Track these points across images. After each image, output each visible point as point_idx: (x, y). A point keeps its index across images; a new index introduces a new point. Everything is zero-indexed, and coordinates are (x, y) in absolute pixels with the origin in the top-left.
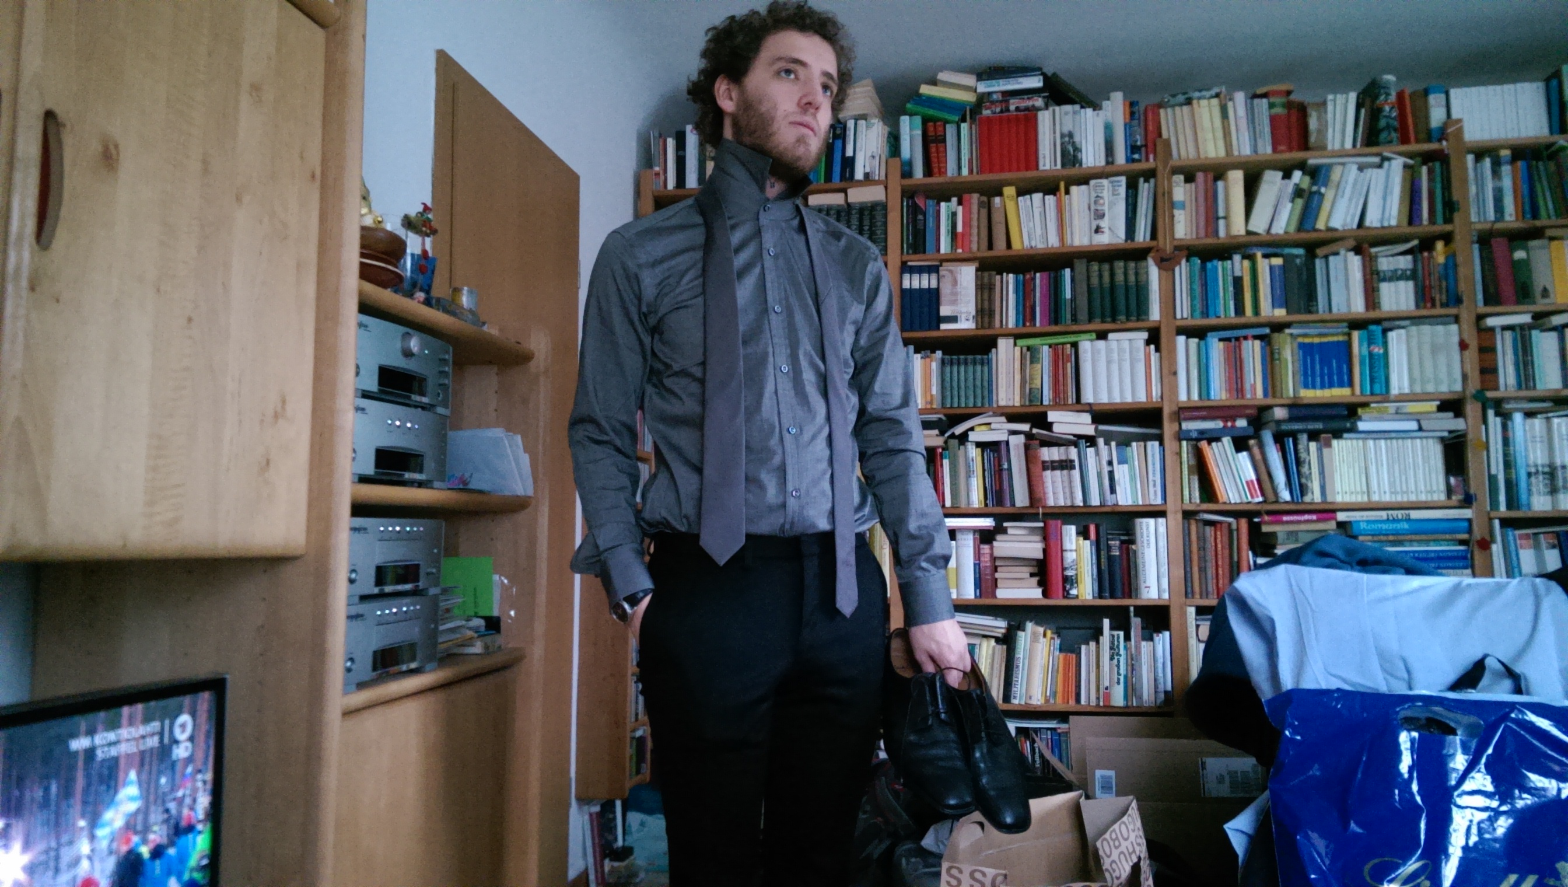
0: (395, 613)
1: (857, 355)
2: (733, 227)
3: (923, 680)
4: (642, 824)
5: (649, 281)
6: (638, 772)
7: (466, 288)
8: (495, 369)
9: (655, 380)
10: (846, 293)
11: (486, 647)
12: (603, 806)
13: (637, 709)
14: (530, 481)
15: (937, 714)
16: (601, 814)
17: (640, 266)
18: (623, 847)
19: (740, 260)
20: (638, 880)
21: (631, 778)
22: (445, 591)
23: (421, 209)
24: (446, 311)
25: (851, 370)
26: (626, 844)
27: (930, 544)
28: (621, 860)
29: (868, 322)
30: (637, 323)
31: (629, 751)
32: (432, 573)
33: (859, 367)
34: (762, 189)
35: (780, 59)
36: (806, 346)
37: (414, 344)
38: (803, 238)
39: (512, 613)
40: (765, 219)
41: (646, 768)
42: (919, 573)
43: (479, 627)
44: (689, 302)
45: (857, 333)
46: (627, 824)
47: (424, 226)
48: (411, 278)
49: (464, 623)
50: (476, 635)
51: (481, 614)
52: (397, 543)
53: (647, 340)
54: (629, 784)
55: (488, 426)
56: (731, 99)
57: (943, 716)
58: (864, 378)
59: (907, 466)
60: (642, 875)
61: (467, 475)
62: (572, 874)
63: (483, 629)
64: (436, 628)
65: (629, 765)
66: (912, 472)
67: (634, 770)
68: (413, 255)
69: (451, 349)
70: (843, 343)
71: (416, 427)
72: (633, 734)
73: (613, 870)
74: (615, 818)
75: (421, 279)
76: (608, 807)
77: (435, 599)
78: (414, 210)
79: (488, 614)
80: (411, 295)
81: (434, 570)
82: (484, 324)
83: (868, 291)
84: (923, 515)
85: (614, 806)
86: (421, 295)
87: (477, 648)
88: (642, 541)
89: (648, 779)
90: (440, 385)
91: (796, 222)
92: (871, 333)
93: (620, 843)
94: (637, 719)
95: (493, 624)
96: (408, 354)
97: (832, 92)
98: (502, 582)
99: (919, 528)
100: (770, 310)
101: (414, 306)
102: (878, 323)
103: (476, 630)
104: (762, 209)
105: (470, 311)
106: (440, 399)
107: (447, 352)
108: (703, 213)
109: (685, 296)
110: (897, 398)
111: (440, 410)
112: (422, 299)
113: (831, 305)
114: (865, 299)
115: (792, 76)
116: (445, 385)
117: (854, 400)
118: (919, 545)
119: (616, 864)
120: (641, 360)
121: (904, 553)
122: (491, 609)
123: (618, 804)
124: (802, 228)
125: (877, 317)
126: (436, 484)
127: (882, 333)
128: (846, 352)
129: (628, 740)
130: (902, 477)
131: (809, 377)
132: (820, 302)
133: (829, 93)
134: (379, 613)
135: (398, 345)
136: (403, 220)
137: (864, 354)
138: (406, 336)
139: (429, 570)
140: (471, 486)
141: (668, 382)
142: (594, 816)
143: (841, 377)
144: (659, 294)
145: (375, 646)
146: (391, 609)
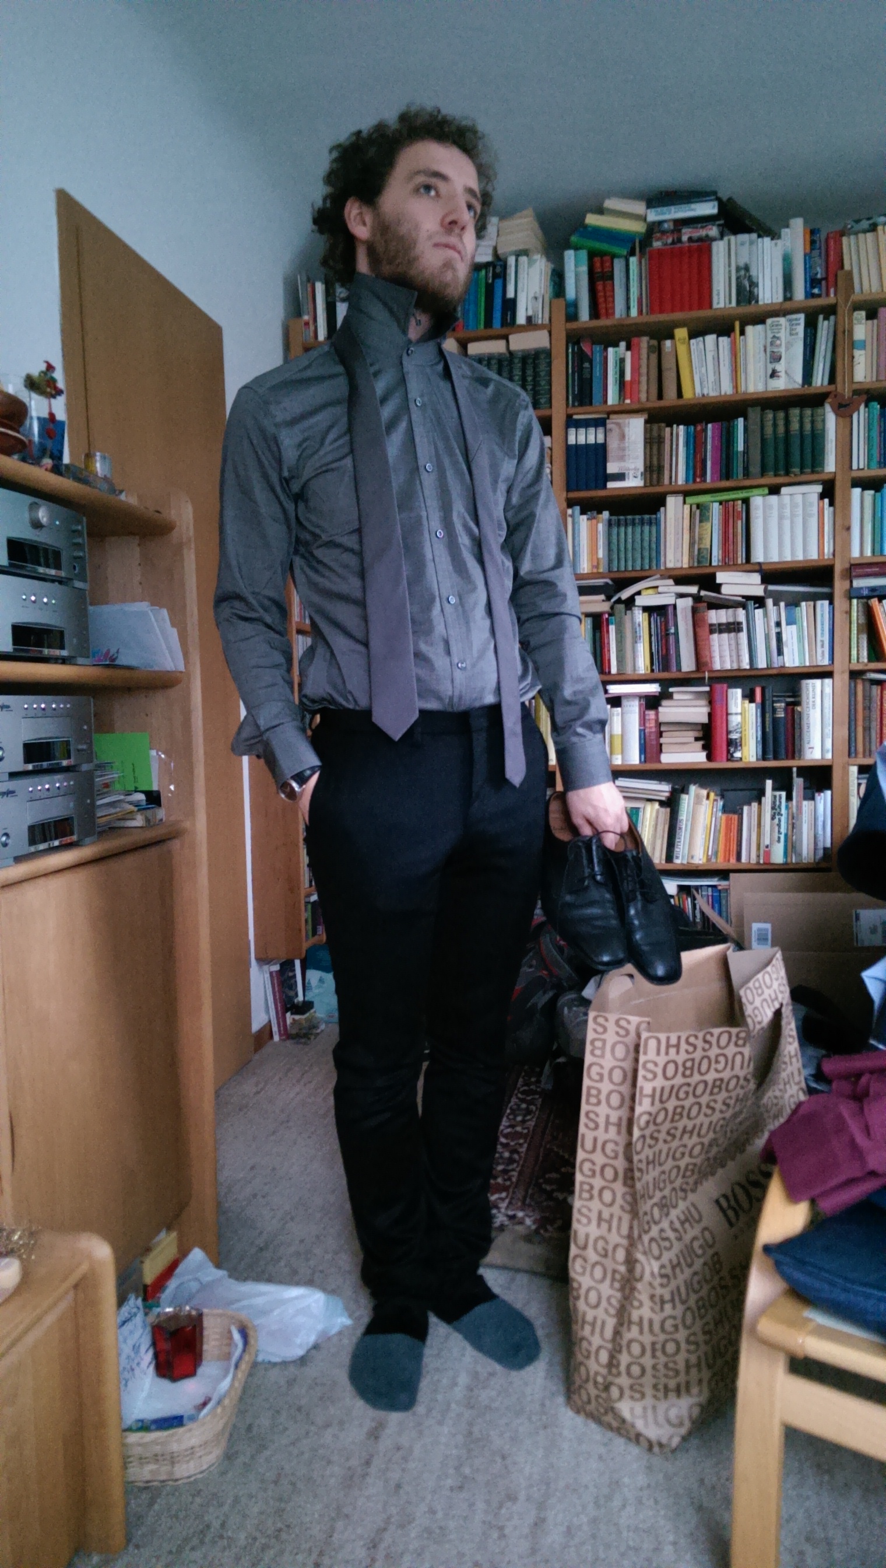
0: (48, 790)
1: (510, 514)
2: (376, 374)
3: (580, 844)
4: (321, 980)
5: (289, 441)
6: (314, 933)
7: (98, 454)
8: (136, 540)
9: (302, 550)
10: (496, 448)
11: (148, 820)
12: (282, 965)
14: (180, 655)
15: (593, 876)
16: (281, 972)
17: (276, 425)
18: (304, 1001)
19: (387, 412)
20: (319, 1031)
21: (307, 940)
22: (101, 767)
23: (43, 367)
24: (78, 479)
25: (504, 533)
26: (306, 999)
27: (585, 708)
28: (303, 1013)
29: (520, 477)
30: (278, 489)
31: (306, 914)
32: (83, 750)
33: (511, 528)
34: (405, 331)
35: (418, 172)
36: (459, 509)
37: (43, 515)
38: (449, 385)
39: (172, 787)
40: (409, 365)
42: (575, 739)
43: (139, 801)
44: (334, 466)
45: (509, 491)
46: (307, 981)
47: (49, 386)
48: (40, 443)
49: (122, 797)
50: (136, 809)
51: (141, 788)
52: (43, 720)
53: (290, 507)
54: (305, 945)
55: (134, 600)
56: (364, 224)
57: (599, 878)
58: (518, 537)
59: (562, 630)
60: (323, 1027)
61: (113, 651)
62: (256, 1026)
63: (144, 803)
64: (93, 804)
65: (305, 928)
66: (567, 636)
67: (310, 933)
68: (39, 419)
69: (85, 519)
70: (496, 504)
71: (53, 602)
72: (307, 900)
73: (294, 1022)
74: (294, 976)
75: (49, 444)
76: (287, 966)
77: (90, 776)
78: (36, 369)
79: (146, 788)
80: (36, 462)
81: (87, 747)
82: (121, 492)
83: (520, 442)
84: (580, 680)
85: (294, 965)
86: (48, 462)
87: (139, 821)
88: (303, 718)
90: (75, 558)
91: (440, 367)
92: (523, 489)
93: (300, 998)
95: (154, 798)
96: (37, 525)
97: (475, 213)
98: (160, 757)
99: (575, 693)
100: (422, 469)
101: (40, 474)
102: (530, 476)
103: (137, 804)
104: (405, 355)
105: (105, 479)
106: (76, 572)
107: (79, 522)
108: (343, 361)
109: (329, 458)
110: (550, 559)
111: (78, 584)
112: (49, 466)
113: (482, 461)
114: (517, 453)
115: (433, 193)
116: (80, 558)
117: (509, 564)
118: (573, 711)
119: (297, 1017)
120: (284, 527)
121: (559, 720)
122: (150, 784)
123: (297, 963)
124: (447, 374)
125: (528, 472)
126: (80, 660)
127: (537, 488)
128: (499, 512)
129: (302, 906)
130: (557, 641)
131: (464, 540)
132: (470, 459)
133: (472, 214)
134: (30, 789)
135: (27, 516)
136: (25, 381)
137: (516, 514)
138: (33, 507)
139: (80, 747)
140: (117, 662)
141: (319, 553)
142: (274, 974)
143: (495, 538)
144: (300, 456)
145: (30, 821)
146: (43, 785)
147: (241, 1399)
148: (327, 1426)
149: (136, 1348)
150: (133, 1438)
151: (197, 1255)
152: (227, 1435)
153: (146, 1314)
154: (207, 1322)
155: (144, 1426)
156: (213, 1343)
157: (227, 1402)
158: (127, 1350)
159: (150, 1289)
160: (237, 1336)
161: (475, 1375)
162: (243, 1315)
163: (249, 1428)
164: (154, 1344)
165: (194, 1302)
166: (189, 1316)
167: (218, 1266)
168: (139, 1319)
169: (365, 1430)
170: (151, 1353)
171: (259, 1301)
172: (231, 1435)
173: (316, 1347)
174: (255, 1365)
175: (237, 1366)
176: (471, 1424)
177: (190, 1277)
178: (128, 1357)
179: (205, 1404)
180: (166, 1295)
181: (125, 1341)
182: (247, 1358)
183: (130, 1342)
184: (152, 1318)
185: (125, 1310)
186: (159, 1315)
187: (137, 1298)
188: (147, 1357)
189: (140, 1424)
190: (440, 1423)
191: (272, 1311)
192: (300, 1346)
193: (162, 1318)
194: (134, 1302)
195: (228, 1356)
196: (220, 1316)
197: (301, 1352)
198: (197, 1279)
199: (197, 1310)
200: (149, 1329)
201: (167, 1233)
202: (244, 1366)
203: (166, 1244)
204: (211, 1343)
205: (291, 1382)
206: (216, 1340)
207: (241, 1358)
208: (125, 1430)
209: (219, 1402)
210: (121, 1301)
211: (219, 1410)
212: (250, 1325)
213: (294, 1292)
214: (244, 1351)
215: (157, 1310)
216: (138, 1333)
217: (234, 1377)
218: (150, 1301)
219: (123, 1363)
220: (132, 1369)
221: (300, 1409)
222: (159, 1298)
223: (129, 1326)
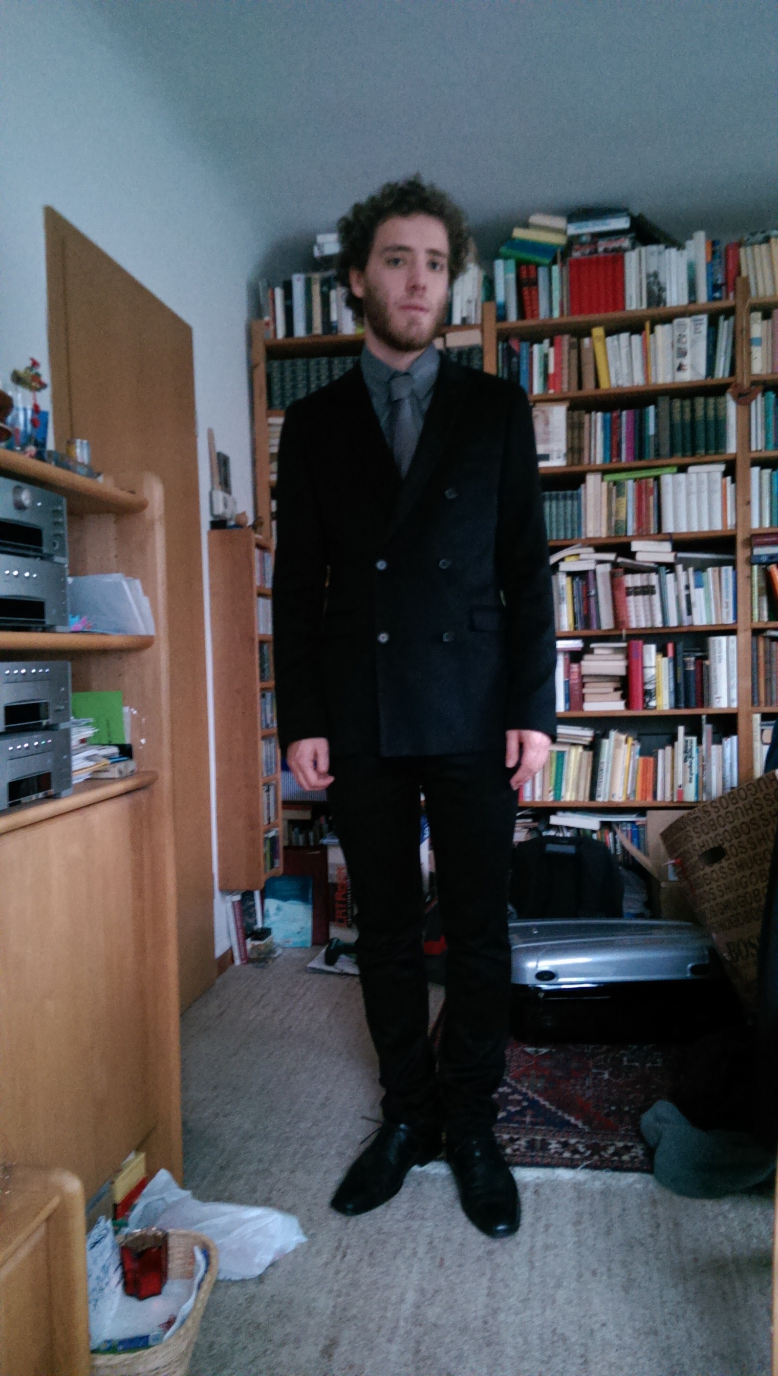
0: (27, 748)
4: (279, 909)
6: (272, 866)
7: (78, 440)
8: (112, 518)
11: (120, 772)
12: (243, 897)
13: (269, 814)
14: (151, 622)
16: (242, 902)
18: (262, 929)
20: (276, 955)
21: (265, 872)
23: (29, 363)
24: (59, 464)
26: (267, 925)
28: (261, 939)
31: (264, 849)
32: (60, 710)
35: (387, 249)
37: (25, 497)
39: (143, 741)
41: (279, 863)
43: (113, 754)
46: (265, 909)
47: (34, 380)
48: (26, 432)
49: (97, 751)
50: (109, 762)
51: (114, 742)
52: (24, 684)
54: (264, 878)
55: (110, 571)
56: (361, 285)
60: (279, 951)
61: (91, 619)
62: (219, 952)
63: (117, 756)
64: (69, 759)
65: (263, 862)
67: (268, 867)
68: (24, 410)
69: (65, 501)
71: (35, 576)
72: (266, 835)
73: (254, 947)
74: (254, 906)
75: (34, 433)
76: (247, 896)
77: (67, 733)
78: (22, 366)
79: (121, 742)
80: (21, 449)
81: (62, 707)
82: (98, 475)
85: (254, 895)
86: (32, 449)
87: (113, 773)
89: (281, 871)
90: (55, 536)
93: (259, 925)
94: (269, 823)
95: (126, 751)
96: (20, 506)
98: (132, 713)
101: (24, 459)
103: (108, 757)
105: (85, 463)
106: (57, 548)
107: (61, 504)
111: (58, 559)
112: (34, 453)
116: (59, 535)
119: (257, 943)
122: (123, 738)
123: (257, 894)
126: (60, 628)
129: (262, 841)
133: (438, 268)
134: (11, 748)
135: (11, 498)
136: (12, 376)
138: (17, 490)
139: (58, 707)
140: (95, 629)
142: (236, 904)
145: (9, 779)
146: (22, 744)
147: (204, 1317)
148: (283, 1344)
149: (105, 1269)
150: (101, 1360)
151: (163, 1176)
152: (190, 1355)
153: (116, 1232)
154: (172, 1242)
155: (113, 1347)
156: (179, 1262)
157: (189, 1323)
158: (96, 1271)
159: (119, 1208)
160: (199, 1257)
161: (422, 1291)
162: (206, 1234)
163: (211, 1346)
164: (122, 1264)
165: (160, 1222)
166: (155, 1237)
167: (183, 1186)
168: (109, 1240)
169: (320, 1348)
170: (119, 1272)
171: (221, 1221)
172: (194, 1355)
173: (273, 1265)
174: (217, 1283)
175: (199, 1286)
176: (418, 1342)
177: (156, 1197)
178: (98, 1278)
179: (169, 1324)
180: (135, 1214)
181: (95, 1262)
182: (209, 1278)
183: (101, 1264)
184: (121, 1238)
185: (96, 1233)
186: (127, 1236)
187: (107, 1220)
188: (115, 1278)
189: (108, 1345)
190: (390, 1341)
191: (232, 1231)
192: (259, 1265)
193: (130, 1239)
194: (105, 1224)
195: (191, 1275)
196: (184, 1236)
197: (258, 1272)
198: (163, 1199)
199: (163, 1231)
200: (117, 1250)
201: (136, 1155)
202: (205, 1286)
203: (135, 1165)
204: (175, 1263)
205: (251, 1299)
206: (181, 1259)
207: (202, 1280)
208: (94, 1352)
209: (183, 1322)
210: (91, 1224)
211: (182, 1332)
212: (211, 1246)
213: (254, 1212)
214: (206, 1271)
215: (126, 1230)
216: (107, 1254)
217: (197, 1297)
218: (119, 1220)
219: (92, 1284)
220: (102, 1290)
221: (258, 1327)
222: (128, 1216)
223: (99, 1247)
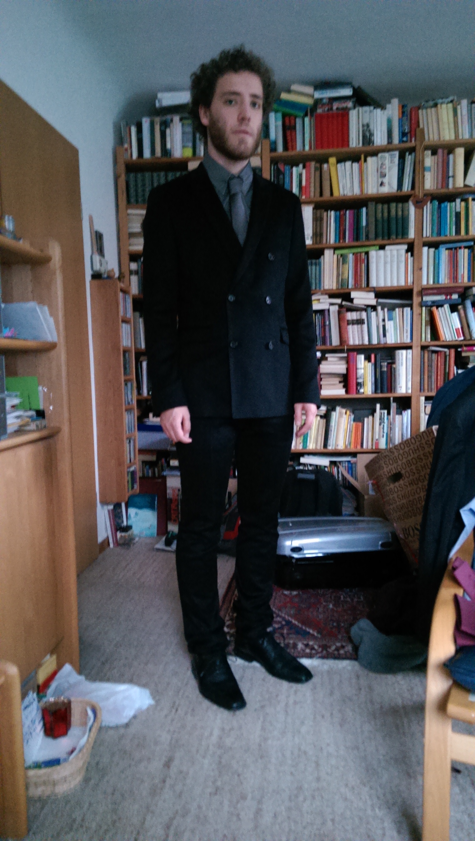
4: (136, 514)
6: (133, 488)
8: (29, 267)
11: (37, 426)
12: (114, 507)
13: (130, 456)
14: (55, 334)
16: (114, 510)
18: (127, 526)
20: (135, 541)
21: (128, 491)
26: (130, 523)
28: (126, 532)
31: (128, 478)
39: (51, 408)
41: (137, 486)
43: (32, 415)
46: (128, 514)
49: (23, 413)
50: (30, 420)
51: (33, 408)
54: (127, 495)
55: (27, 300)
56: (207, 118)
60: (137, 539)
62: (100, 539)
63: (35, 416)
64: (5, 416)
65: (127, 485)
67: (130, 489)
72: (128, 470)
73: (122, 537)
74: (122, 512)
76: (117, 506)
77: (3, 401)
79: (37, 408)
82: (20, 239)
85: (121, 506)
87: (32, 427)
89: (138, 491)
93: (125, 524)
94: (130, 462)
95: (41, 414)
98: (44, 391)
103: (31, 417)
105: (10, 230)
115: (233, 103)
119: (123, 534)
122: (39, 405)
123: (123, 505)
129: (126, 473)
133: (257, 107)
140: (20, 336)
142: (110, 511)
147: (93, 748)
148: (140, 761)
149: (33, 722)
150: (31, 773)
151: (67, 668)
152: (85, 769)
153: (39, 701)
154: (73, 706)
155: (38, 766)
156: (77, 717)
157: (85, 750)
158: (27, 723)
159: (41, 688)
160: (90, 713)
161: (223, 729)
162: (94, 701)
163: (97, 764)
164: (43, 718)
165: (66, 694)
166: (63, 703)
167: (80, 672)
168: (35, 705)
169: (163, 762)
170: (41, 724)
171: (103, 693)
172: (87, 769)
173: (135, 717)
174: (100, 729)
175: (90, 730)
176: (220, 757)
177: (63, 680)
178: (29, 726)
179: (72, 752)
180: (50, 691)
181: (27, 718)
182: (96, 725)
183: (30, 719)
184: (42, 703)
185: (27, 701)
186: (46, 702)
187: (33, 692)
188: (39, 727)
189: (36, 764)
190: (204, 757)
191: (109, 698)
192: (126, 717)
193: (48, 704)
194: (32, 696)
195: (85, 724)
196: (81, 701)
197: (125, 721)
198: (68, 682)
199: (68, 699)
200: (40, 711)
201: (50, 656)
202: (94, 730)
203: (50, 662)
204: (75, 717)
205: (121, 737)
206: (78, 715)
207: (92, 726)
208: (27, 768)
209: (81, 750)
210: (24, 695)
211: (80, 755)
212: (98, 708)
213: (122, 687)
214: (94, 721)
215: (45, 700)
216: (35, 712)
217: (89, 736)
218: (41, 694)
219: (25, 729)
220: (31, 733)
221: (125, 752)
222: (46, 693)
223: (29, 709)
